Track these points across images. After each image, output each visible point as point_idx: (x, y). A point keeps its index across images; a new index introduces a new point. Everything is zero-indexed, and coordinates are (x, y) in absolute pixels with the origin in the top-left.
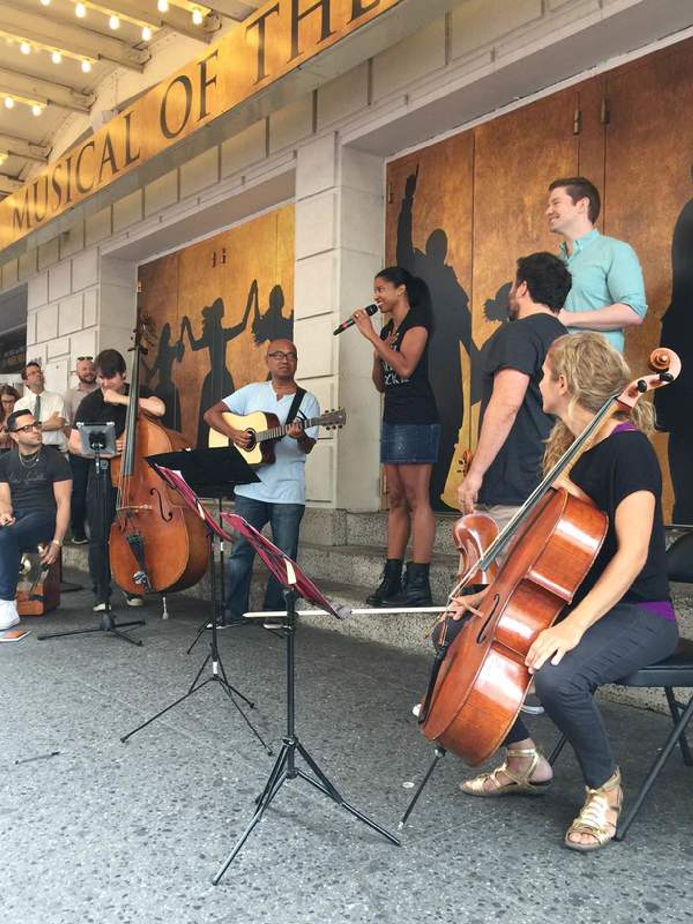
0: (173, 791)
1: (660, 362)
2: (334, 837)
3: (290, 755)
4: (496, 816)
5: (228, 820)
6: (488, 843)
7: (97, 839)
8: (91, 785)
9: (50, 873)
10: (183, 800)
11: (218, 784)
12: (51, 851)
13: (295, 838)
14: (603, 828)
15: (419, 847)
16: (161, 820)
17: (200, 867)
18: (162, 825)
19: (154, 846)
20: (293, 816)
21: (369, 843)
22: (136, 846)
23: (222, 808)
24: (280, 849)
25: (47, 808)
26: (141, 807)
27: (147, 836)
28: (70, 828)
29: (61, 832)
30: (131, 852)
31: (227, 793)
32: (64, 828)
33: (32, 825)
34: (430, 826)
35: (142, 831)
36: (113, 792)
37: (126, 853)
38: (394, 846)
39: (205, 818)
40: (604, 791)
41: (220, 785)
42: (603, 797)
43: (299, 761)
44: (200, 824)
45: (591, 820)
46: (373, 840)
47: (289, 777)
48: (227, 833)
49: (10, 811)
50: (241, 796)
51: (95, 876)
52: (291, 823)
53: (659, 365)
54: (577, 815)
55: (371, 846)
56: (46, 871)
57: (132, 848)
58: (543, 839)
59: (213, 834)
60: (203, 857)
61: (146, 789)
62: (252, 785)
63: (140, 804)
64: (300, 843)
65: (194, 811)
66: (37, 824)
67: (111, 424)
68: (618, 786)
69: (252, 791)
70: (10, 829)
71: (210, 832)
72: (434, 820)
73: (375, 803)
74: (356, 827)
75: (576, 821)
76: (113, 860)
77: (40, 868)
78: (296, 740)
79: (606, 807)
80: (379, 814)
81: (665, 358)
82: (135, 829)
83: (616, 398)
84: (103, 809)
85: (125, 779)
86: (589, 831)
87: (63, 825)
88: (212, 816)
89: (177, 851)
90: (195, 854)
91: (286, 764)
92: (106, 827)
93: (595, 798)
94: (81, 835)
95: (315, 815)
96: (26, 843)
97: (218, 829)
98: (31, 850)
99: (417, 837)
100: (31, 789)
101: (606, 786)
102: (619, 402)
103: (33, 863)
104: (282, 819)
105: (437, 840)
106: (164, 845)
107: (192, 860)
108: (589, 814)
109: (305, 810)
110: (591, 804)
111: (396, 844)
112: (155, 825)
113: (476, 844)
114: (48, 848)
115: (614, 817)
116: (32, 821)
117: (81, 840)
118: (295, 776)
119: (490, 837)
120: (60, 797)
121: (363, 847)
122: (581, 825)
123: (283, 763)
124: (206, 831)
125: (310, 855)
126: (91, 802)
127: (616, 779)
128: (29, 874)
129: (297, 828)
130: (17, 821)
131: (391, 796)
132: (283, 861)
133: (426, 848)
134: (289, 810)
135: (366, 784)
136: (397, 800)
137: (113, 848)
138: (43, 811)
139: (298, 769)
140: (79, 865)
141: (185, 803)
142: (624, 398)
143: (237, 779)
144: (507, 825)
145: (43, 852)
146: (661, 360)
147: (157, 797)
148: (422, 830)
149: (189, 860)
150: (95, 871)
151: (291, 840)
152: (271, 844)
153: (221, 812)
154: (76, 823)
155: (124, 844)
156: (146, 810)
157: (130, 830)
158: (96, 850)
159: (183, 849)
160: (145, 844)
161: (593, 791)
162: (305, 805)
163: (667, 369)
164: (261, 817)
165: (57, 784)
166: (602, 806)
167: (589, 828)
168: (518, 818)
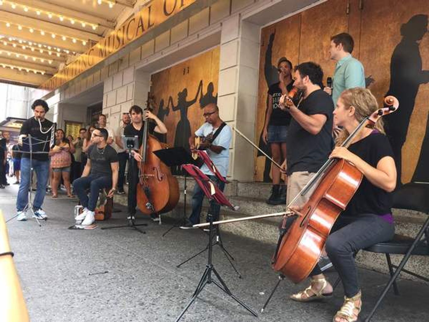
0: (157, 289)
1: (389, 102)
2: (228, 311)
3: (209, 273)
4: (302, 308)
5: (180, 302)
6: (297, 318)
7: (122, 306)
8: (122, 285)
9: (101, 318)
10: (161, 293)
11: (177, 287)
12: (102, 309)
13: (210, 311)
14: (351, 316)
15: (266, 318)
16: (151, 300)
17: (167, 320)
18: (151, 302)
19: (147, 310)
20: (209, 302)
21: (243, 315)
22: (140, 309)
23: (178, 297)
24: (202, 314)
25: (102, 293)
26: (143, 295)
27: (144, 306)
28: (111, 301)
29: (107, 302)
30: (137, 312)
31: (180, 291)
32: (108, 301)
33: (94, 299)
34: (271, 310)
35: (142, 304)
36: (130, 288)
37: (135, 312)
38: (254, 317)
39: (171, 300)
40: (353, 300)
41: (178, 288)
42: (352, 302)
43: (213, 276)
44: (167, 303)
45: (346, 312)
46: (245, 314)
47: (208, 282)
48: (180, 307)
49: (85, 293)
50: (187, 293)
51: (121, 320)
52: (208, 304)
53: (389, 103)
54: (340, 309)
55: (244, 316)
56: (99, 317)
57: (138, 310)
58: (323, 318)
59: (173, 307)
60: (169, 315)
61: (145, 288)
62: (192, 289)
63: (142, 293)
64: (212, 313)
65: (165, 297)
66: (97, 299)
67: (136, 136)
68: (360, 299)
69: (191, 291)
70: (85, 300)
71: (172, 306)
72: (273, 308)
73: (247, 299)
74: (238, 308)
75: (338, 312)
76: (129, 314)
77: (97, 315)
78: (212, 266)
79: (353, 307)
80: (248, 304)
81: (391, 100)
82: (139, 303)
83: (368, 119)
84: (125, 295)
85: (136, 283)
86: (344, 317)
87: (108, 299)
88: (174, 300)
89: (157, 313)
90: (165, 314)
91: (207, 277)
92: (127, 301)
93: (349, 302)
94: (116, 304)
95: (219, 302)
96: (92, 305)
97: (176, 305)
98: (93, 308)
99: (266, 314)
100: (95, 285)
101: (354, 298)
102: (370, 120)
103: (94, 313)
104: (205, 303)
105: (274, 316)
106: (152, 310)
107: (164, 316)
108: (345, 309)
109: (215, 300)
110: (346, 305)
111: (255, 315)
112: (148, 302)
113: (292, 318)
114: (101, 308)
115: (357, 312)
116: (94, 297)
117: (116, 306)
118: (211, 282)
119: (298, 316)
120: (107, 289)
121: (241, 316)
122: (341, 314)
123: (206, 275)
124: (170, 305)
125: (217, 318)
126: (121, 291)
127: (359, 295)
128: (92, 318)
129: (211, 307)
130: (88, 297)
131: (254, 297)
132: (204, 319)
133: (269, 318)
134: (208, 299)
135: (242, 292)
136: (256, 299)
137: (129, 309)
138: (99, 294)
139: (212, 279)
140: (114, 315)
141: (162, 294)
142: (371, 118)
143: (185, 286)
144: (306, 312)
145: (98, 309)
146: (390, 101)
147: (150, 291)
148: (268, 311)
149: (163, 316)
150: (121, 318)
151: (208, 311)
152: (199, 312)
153: (177, 298)
154: (114, 299)
155: (134, 308)
156: (144, 296)
157: (137, 303)
158: (122, 310)
159: (160, 312)
160: (143, 309)
161: (348, 299)
162: (215, 298)
163: (392, 106)
164: (195, 298)
165: (106, 284)
166: (351, 306)
167: (345, 316)
168: (312, 309)
